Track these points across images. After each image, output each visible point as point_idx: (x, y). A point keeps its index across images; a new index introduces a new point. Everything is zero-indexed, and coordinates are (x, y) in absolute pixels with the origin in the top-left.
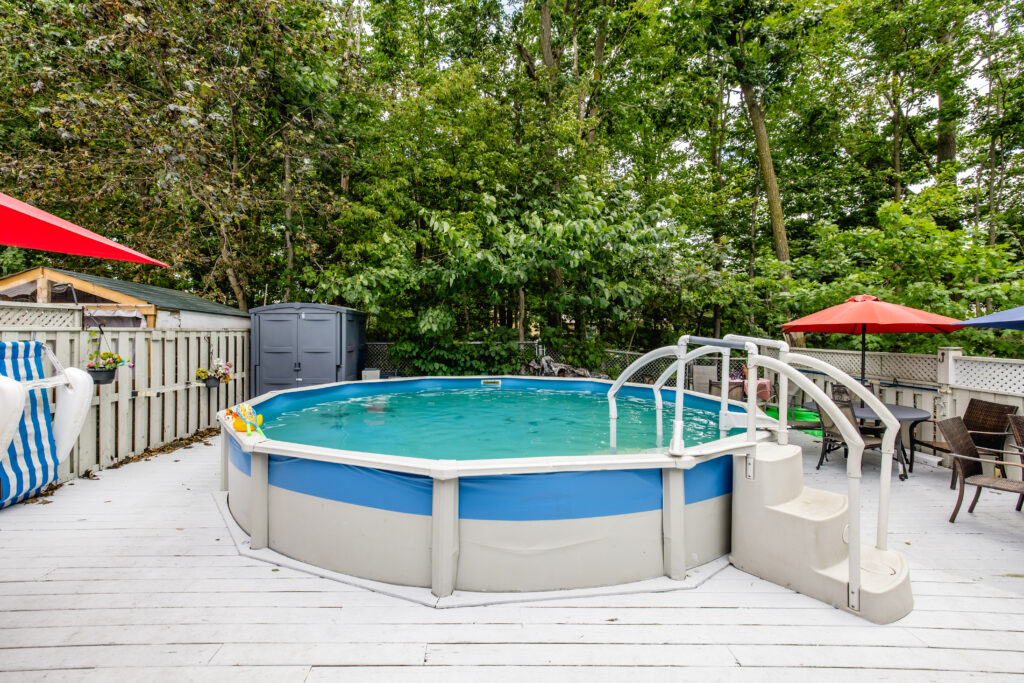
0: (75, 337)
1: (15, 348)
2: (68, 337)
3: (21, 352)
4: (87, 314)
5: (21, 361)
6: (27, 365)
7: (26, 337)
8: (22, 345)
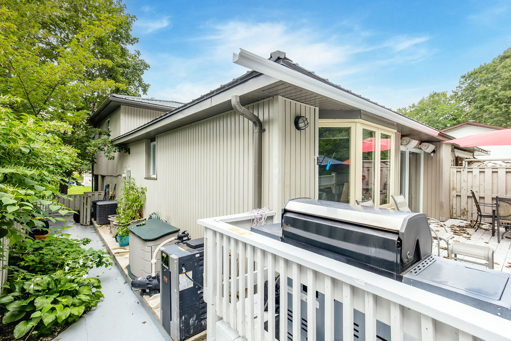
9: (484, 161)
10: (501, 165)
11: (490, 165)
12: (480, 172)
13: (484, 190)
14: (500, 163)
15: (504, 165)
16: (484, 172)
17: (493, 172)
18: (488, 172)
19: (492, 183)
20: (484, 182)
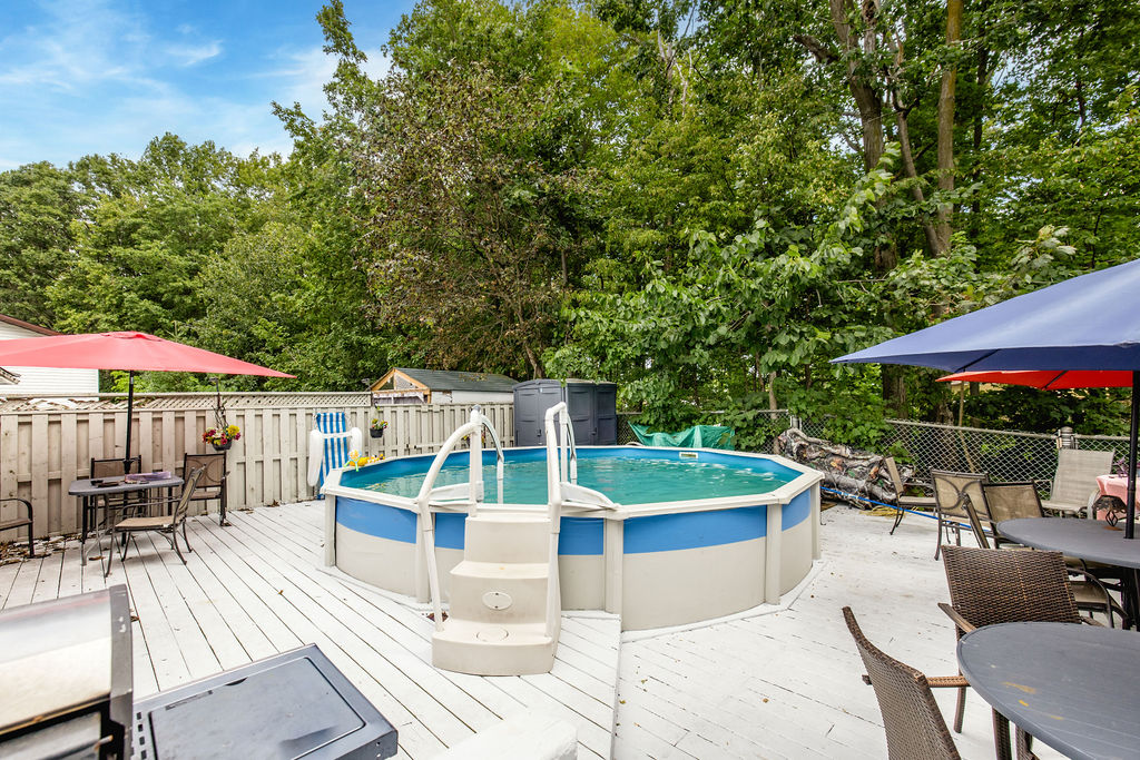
0: (368, 410)
1: (331, 416)
2: (363, 410)
3: (334, 418)
4: (375, 396)
5: (334, 423)
6: (338, 425)
7: (325, 411)
8: (334, 414)
9: (29, 399)
10: (66, 408)
11: (43, 407)
12: (20, 424)
13: (31, 465)
14: (65, 402)
15: (72, 406)
16: (30, 423)
17: (50, 423)
18: (40, 423)
19: (49, 447)
20: (31, 446)
